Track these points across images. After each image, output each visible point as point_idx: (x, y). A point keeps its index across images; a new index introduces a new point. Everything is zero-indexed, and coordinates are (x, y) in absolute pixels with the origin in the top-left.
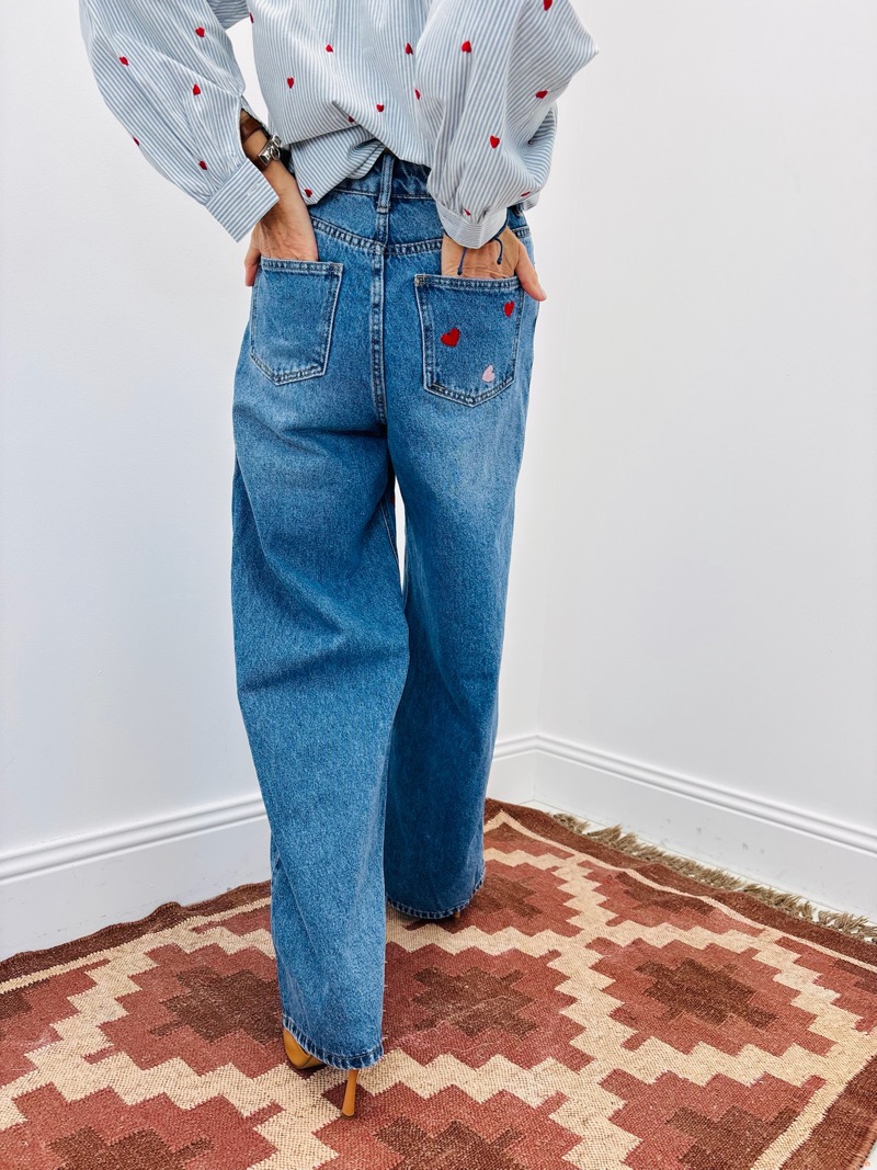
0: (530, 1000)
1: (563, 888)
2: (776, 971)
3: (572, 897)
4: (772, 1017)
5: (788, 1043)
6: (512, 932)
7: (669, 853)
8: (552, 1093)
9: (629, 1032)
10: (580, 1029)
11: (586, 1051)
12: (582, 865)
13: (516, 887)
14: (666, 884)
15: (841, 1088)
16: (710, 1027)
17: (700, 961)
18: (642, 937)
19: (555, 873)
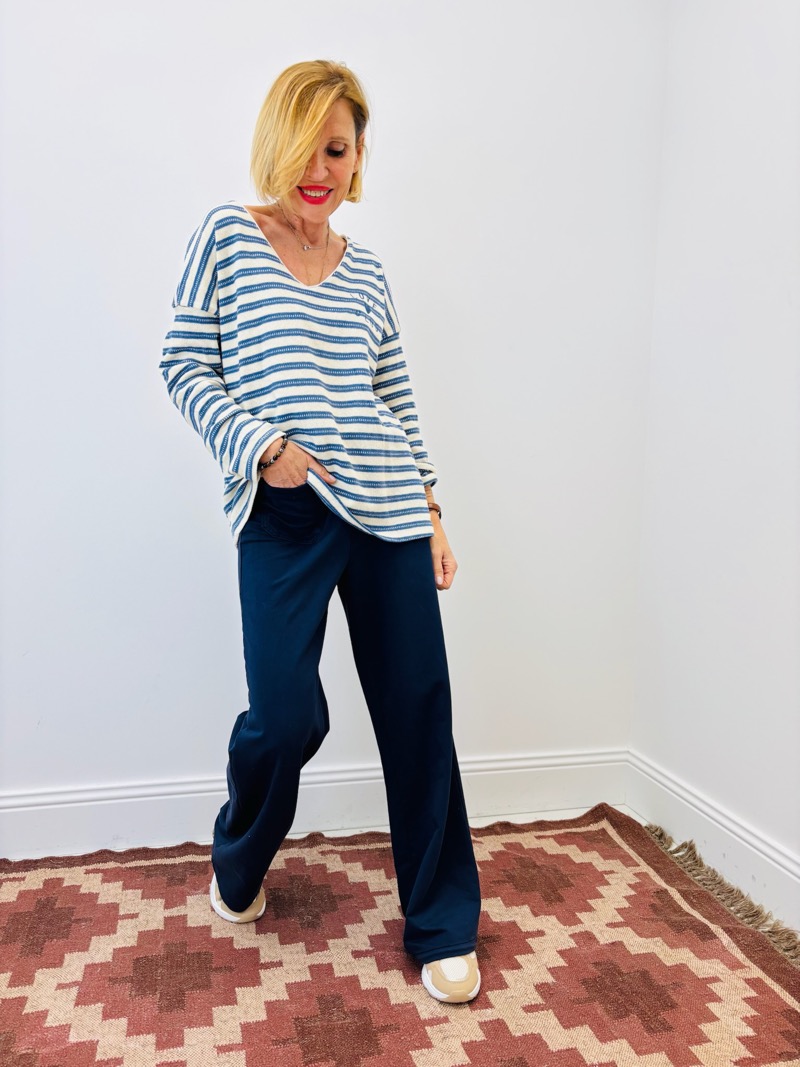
1: (602, 889)
2: (717, 999)
4: (669, 1029)
5: (659, 1049)
9: (536, 999)
10: (503, 985)
11: (492, 1001)
12: (637, 875)
13: (561, 878)
14: (698, 909)
17: (655, 976)
18: (625, 942)
19: (606, 876)
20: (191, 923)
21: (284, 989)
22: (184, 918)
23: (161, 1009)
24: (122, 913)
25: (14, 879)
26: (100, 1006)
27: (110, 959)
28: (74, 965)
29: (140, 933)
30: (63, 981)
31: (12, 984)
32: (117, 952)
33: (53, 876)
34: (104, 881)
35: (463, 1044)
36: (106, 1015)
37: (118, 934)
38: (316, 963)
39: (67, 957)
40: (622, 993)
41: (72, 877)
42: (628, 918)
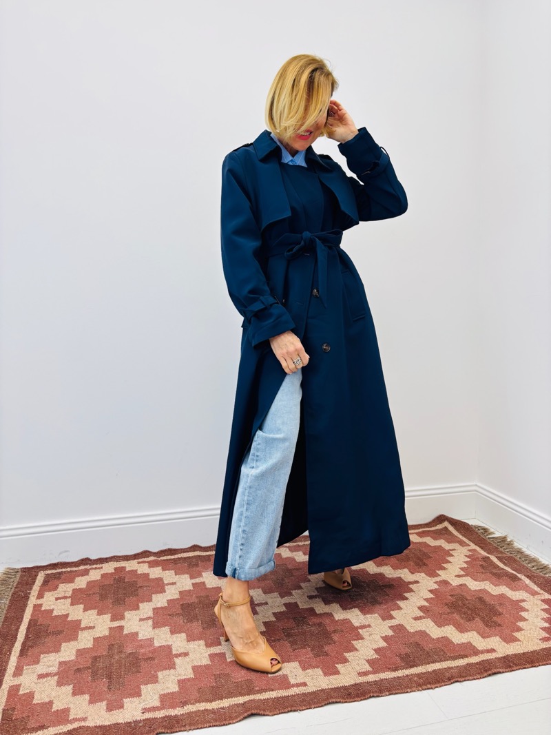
0: (388, 595)
1: (450, 559)
2: (527, 610)
3: (450, 562)
4: (500, 625)
5: (495, 635)
6: (406, 570)
7: (527, 552)
8: (367, 624)
9: (421, 614)
10: (399, 608)
11: (395, 616)
12: (469, 550)
13: (424, 554)
14: (509, 566)
15: (500, 656)
16: (462, 621)
17: (487, 599)
18: (467, 584)
19: (451, 552)
20: (208, 586)
21: (272, 615)
22: (204, 583)
23: (204, 628)
24: (166, 582)
25: (96, 568)
26: (167, 629)
27: (166, 605)
28: (146, 609)
29: (180, 592)
30: (142, 617)
31: (113, 619)
32: (169, 601)
33: (119, 566)
34: (150, 567)
35: (382, 637)
36: (173, 632)
37: (168, 592)
38: (287, 602)
39: (141, 605)
40: (469, 609)
41: (130, 565)
42: (467, 572)
